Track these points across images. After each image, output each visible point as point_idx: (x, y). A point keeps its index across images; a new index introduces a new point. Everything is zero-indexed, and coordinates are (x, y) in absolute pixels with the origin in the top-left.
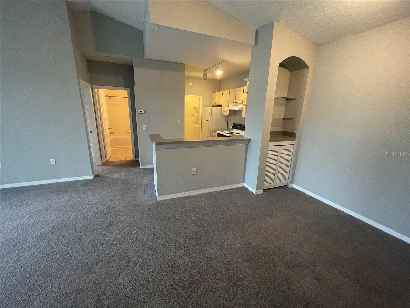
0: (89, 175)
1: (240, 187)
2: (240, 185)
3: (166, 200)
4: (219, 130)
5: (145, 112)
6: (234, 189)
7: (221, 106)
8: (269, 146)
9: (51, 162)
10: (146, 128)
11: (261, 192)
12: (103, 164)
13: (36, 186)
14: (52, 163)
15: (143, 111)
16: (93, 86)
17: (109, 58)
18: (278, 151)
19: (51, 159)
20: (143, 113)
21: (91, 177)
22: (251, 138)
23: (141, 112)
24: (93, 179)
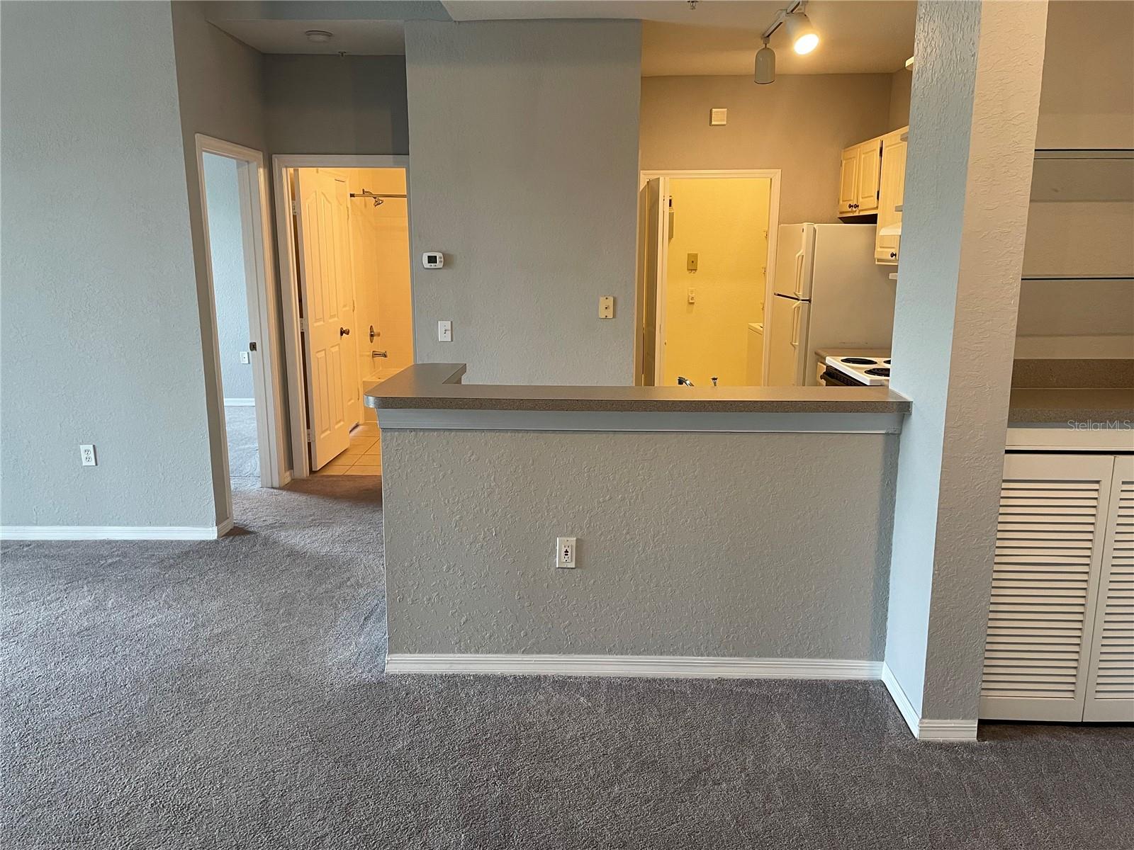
0: (199, 522)
1: (849, 682)
2: (856, 670)
3: (421, 677)
4: (835, 351)
5: (448, 261)
6: (795, 685)
7: (872, 219)
8: (1008, 452)
9: (84, 456)
10: (449, 333)
11: (965, 731)
12: (294, 486)
13: (28, 544)
14: (85, 463)
15: (438, 255)
16: (276, 159)
17: (321, 38)
18: (1095, 486)
19: (83, 448)
20: (439, 265)
21: (210, 533)
22: (910, 399)
23: (432, 260)
24: (216, 542)
